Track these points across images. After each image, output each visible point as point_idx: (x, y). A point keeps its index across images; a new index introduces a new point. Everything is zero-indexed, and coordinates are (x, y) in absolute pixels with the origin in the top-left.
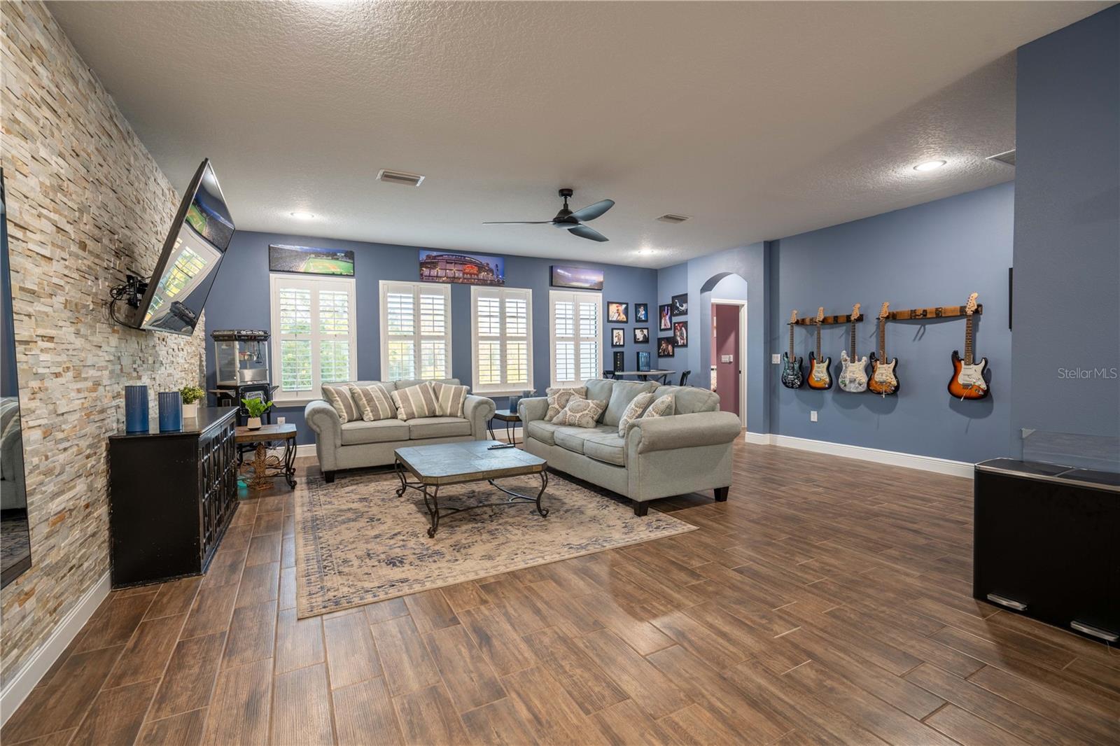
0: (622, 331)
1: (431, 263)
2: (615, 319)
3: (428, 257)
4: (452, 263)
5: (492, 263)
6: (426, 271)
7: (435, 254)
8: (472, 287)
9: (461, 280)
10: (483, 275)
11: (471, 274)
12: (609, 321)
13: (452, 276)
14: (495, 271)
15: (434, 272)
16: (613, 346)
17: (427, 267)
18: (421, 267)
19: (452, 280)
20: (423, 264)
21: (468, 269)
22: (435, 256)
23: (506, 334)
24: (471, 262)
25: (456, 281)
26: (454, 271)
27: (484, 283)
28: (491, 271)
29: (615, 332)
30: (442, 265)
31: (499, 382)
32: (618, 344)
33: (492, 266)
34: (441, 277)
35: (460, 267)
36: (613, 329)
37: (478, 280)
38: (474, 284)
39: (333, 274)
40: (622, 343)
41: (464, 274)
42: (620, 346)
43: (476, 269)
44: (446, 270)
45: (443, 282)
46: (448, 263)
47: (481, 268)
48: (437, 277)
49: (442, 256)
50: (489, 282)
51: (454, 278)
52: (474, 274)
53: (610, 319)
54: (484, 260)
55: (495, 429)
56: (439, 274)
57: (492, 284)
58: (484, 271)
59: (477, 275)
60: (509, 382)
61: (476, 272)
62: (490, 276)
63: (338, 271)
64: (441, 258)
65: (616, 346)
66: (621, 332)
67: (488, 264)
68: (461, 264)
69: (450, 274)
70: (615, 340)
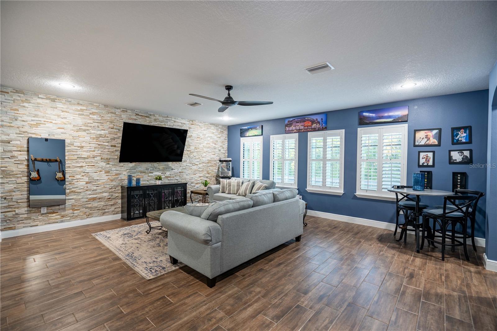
0: (432, 153)
1: (289, 125)
2: (423, 143)
3: (289, 121)
4: (299, 122)
5: (319, 118)
6: (287, 129)
7: (291, 119)
8: (309, 133)
9: (303, 130)
10: (314, 126)
11: (308, 126)
12: (415, 146)
13: (298, 129)
14: (321, 122)
15: (291, 129)
16: (419, 166)
17: (288, 127)
18: (286, 127)
19: (299, 131)
20: (287, 125)
21: (307, 124)
22: (291, 121)
23: (326, 158)
24: (308, 120)
25: (300, 131)
26: (300, 126)
27: (314, 130)
28: (319, 122)
29: (422, 155)
30: (294, 124)
31: (322, 185)
32: (426, 164)
33: (319, 120)
34: (293, 130)
35: (302, 124)
36: (419, 152)
37: (311, 128)
38: (309, 131)
39: (256, 136)
40: (431, 163)
41: (304, 127)
42: (428, 166)
43: (311, 123)
44: (296, 126)
45: (295, 133)
46: (297, 123)
47: (313, 122)
48: (292, 130)
49: (294, 120)
50: (317, 129)
51: (300, 129)
52: (309, 126)
53: (417, 144)
54: (314, 118)
55: (308, 209)
56: (293, 129)
57: (319, 130)
58: (315, 124)
59: (311, 126)
60: (327, 186)
61: (310, 125)
62: (318, 126)
63: (257, 134)
64: (294, 121)
65: (423, 166)
66: (430, 155)
67: (317, 119)
68: (303, 122)
69: (298, 128)
70: (422, 161)
